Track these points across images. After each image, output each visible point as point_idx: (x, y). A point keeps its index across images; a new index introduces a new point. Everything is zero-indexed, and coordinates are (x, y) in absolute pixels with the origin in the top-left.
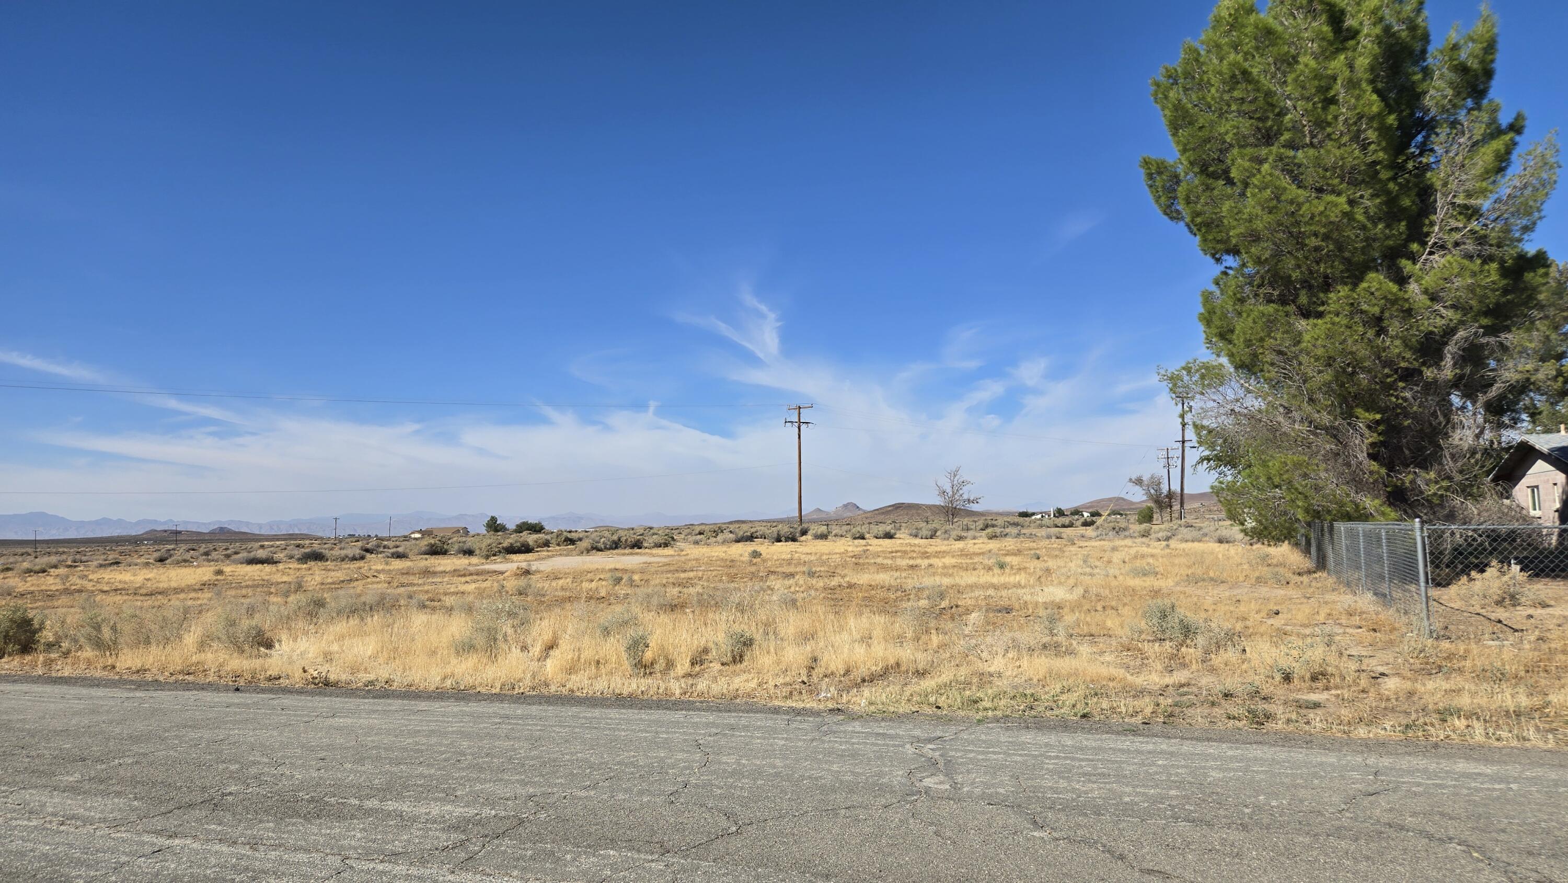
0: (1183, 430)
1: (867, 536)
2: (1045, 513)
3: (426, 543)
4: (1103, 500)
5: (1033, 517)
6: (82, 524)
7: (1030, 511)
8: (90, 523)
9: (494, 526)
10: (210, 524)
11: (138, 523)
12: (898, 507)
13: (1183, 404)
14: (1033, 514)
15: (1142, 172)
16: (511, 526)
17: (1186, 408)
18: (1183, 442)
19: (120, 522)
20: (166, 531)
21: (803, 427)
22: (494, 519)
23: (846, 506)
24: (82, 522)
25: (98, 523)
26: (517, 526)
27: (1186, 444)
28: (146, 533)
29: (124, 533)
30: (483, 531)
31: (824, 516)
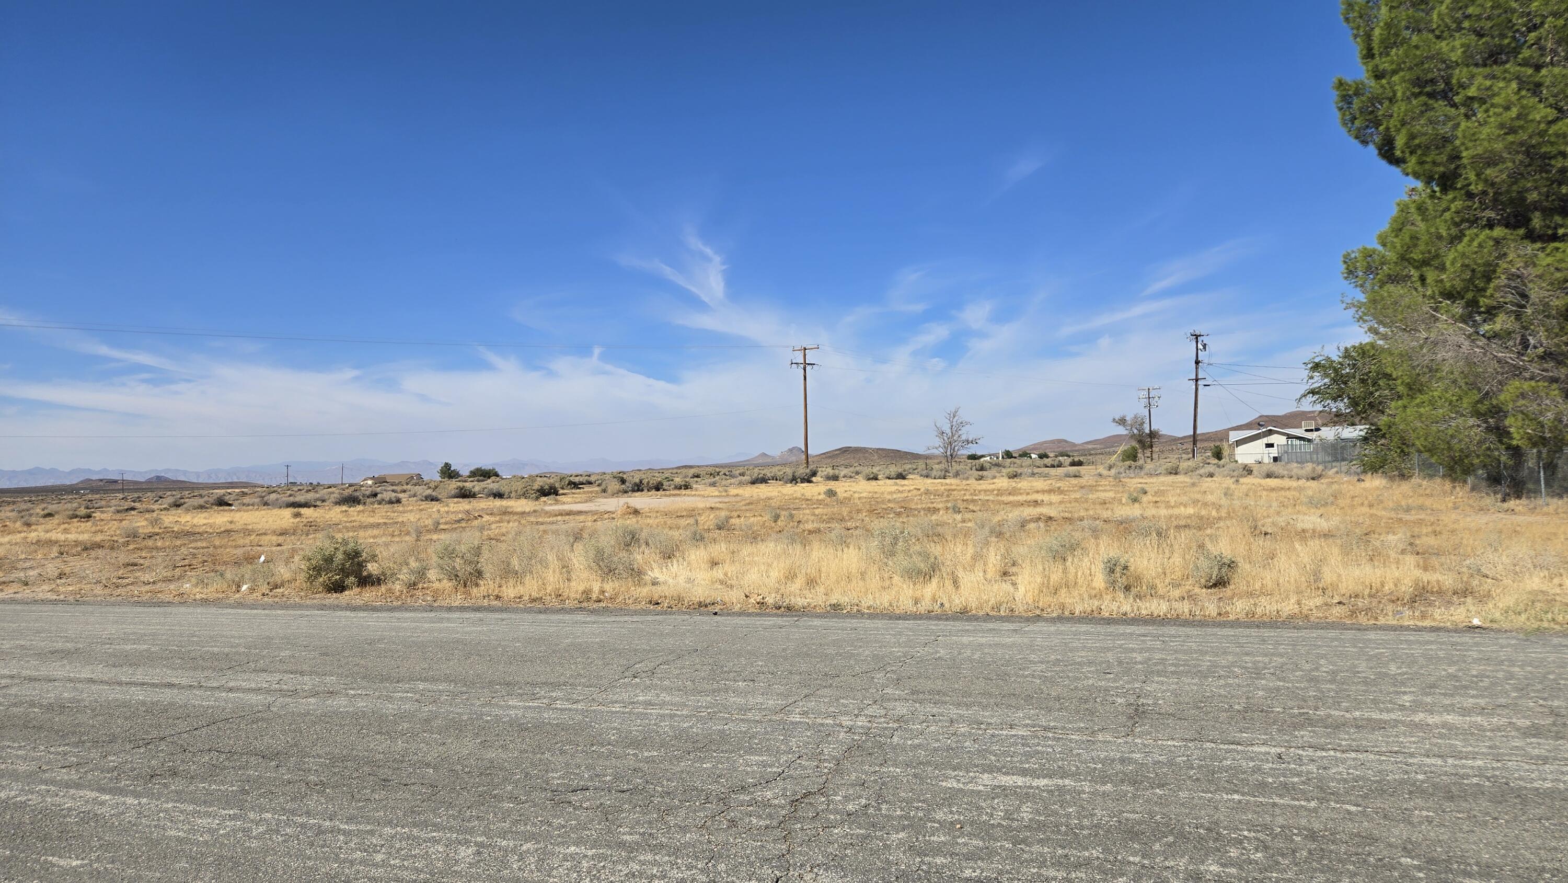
0: (1197, 368)
1: (880, 477)
2: (993, 455)
3: (455, 486)
4: (1046, 442)
5: (982, 460)
6: (13, 474)
7: (979, 453)
8: (22, 472)
9: (448, 472)
10: (146, 472)
11: (72, 472)
12: (845, 451)
13: (1197, 342)
14: (983, 456)
15: (1335, 95)
16: (465, 472)
17: (1200, 346)
18: (1197, 380)
19: (53, 472)
20: (101, 480)
21: (808, 368)
22: (447, 466)
23: (791, 450)
24: (14, 471)
25: (31, 472)
26: (471, 472)
27: (1199, 382)
28: (82, 482)
29: (58, 483)
30: (438, 478)
31: (769, 460)
